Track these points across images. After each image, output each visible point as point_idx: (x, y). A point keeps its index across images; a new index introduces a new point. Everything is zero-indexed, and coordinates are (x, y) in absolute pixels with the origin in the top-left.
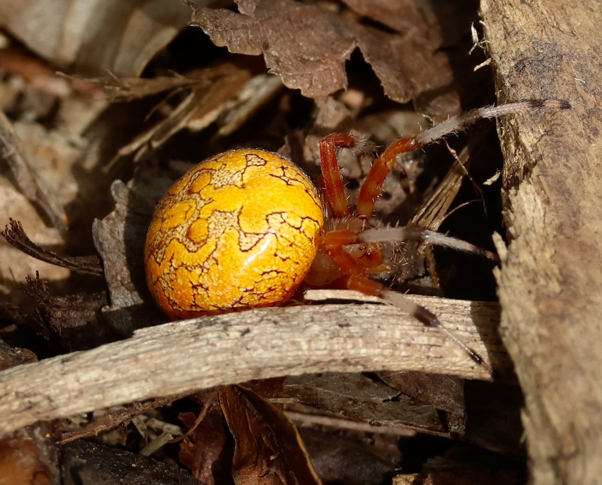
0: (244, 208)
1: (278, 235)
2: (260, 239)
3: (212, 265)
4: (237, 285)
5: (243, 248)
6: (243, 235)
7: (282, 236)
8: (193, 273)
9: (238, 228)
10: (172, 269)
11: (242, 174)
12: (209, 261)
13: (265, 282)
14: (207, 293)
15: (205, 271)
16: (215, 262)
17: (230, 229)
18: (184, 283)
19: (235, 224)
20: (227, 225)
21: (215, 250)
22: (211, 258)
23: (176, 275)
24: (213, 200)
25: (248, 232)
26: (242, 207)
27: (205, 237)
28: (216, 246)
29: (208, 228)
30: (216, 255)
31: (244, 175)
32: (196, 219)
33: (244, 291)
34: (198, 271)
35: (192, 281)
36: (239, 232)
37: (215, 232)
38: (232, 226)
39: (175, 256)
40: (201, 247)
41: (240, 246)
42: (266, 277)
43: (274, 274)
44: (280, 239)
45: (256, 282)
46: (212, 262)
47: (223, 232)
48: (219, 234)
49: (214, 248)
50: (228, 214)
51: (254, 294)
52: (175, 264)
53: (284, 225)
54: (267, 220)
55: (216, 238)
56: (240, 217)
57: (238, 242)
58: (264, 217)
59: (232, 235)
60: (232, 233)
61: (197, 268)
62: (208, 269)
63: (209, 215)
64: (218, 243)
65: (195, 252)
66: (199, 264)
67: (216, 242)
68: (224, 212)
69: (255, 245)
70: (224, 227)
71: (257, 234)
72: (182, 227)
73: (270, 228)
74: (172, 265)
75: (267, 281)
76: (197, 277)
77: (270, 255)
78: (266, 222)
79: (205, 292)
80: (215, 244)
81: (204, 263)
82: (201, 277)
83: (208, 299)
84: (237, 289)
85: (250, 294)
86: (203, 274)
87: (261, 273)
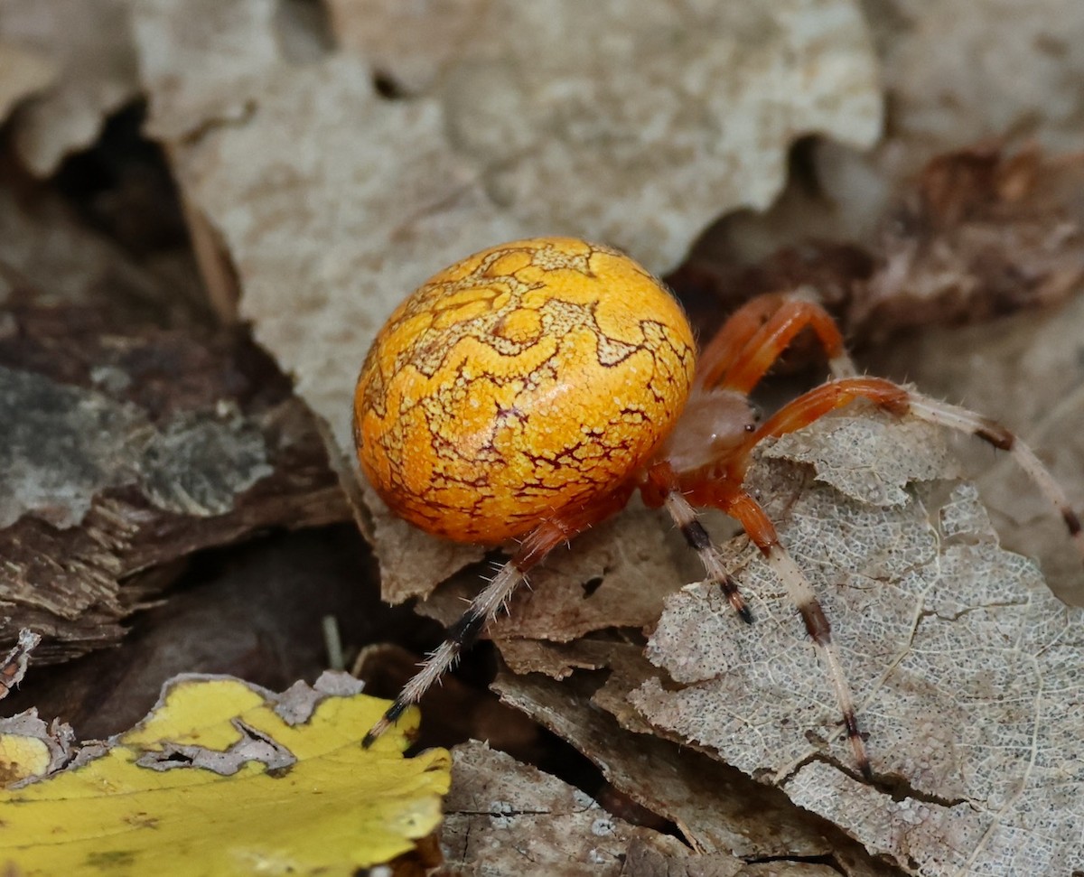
0: (602, 304)
1: (657, 355)
2: (630, 353)
3: (546, 378)
4: (580, 420)
5: (603, 360)
6: (603, 341)
7: (660, 359)
8: (504, 388)
9: (596, 330)
10: (461, 382)
11: (587, 259)
12: (542, 372)
13: (622, 427)
14: (524, 427)
15: (531, 386)
16: (551, 374)
17: (581, 329)
18: (481, 406)
19: (590, 323)
20: (576, 322)
21: (554, 355)
22: (545, 366)
23: (467, 391)
24: (545, 285)
25: (612, 337)
26: (598, 302)
27: (536, 334)
28: (558, 349)
29: (541, 321)
30: (555, 362)
31: (590, 261)
32: (513, 308)
33: (587, 434)
34: (517, 386)
35: (499, 401)
36: (597, 335)
37: (554, 328)
38: (584, 324)
39: (471, 361)
40: (527, 348)
41: (599, 356)
42: (627, 418)
43: (638, 418)
44: (659, 363)
45: (610, 424)
46: (546, 372)
47: (570, 331)
48: (563, 333)
49: (553, 351)
50: (575, 307)
51: (599, 443)
52: (467, 373)
53: (665, 343)
54: (642, 328)
55: (558, 338)
56: (595, 315)
57: (595, 350)
58: (637, 322)
59: (584, 337)
60: (584, 334)
61: (514, 381)
62: (536, 385)
63: (542, 305)
64: (561, 346)
65: (515, 355)
66: (520, 375)
67: (557, 344)
68: (569, 304)
69: (623, 360)
70: (571, 324)
71: (628, 345)
72: (485, 321)
73: (646, 340)
74: (460, 376)
75: (626, 426)
76: (511, 397)
77: (641, 383)
78: (639, 330)
79: (519, 425)
80: (555, 345)
81: (529, 375)
82: (520, 396)
83: (519, 439)
84: (578, 427)
85: (592, 442)
86: (526, 391)
87: (623, 409)
